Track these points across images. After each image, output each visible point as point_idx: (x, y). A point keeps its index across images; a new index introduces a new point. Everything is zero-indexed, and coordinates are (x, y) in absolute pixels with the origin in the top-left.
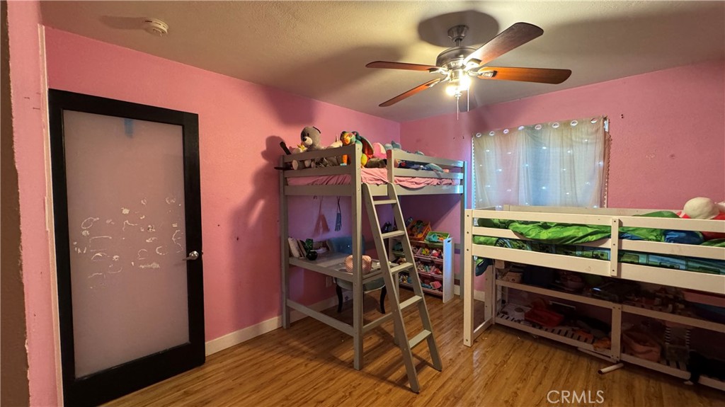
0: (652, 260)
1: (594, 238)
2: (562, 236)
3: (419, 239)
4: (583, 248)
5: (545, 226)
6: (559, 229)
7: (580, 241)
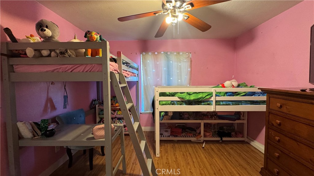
0: (224, 103)
1: (208, 97)
2: (198, 98)
3: (117, 107)
4: (204, 102)
5: (189, 94)
6: (195, 95)
7: (204, 99)
